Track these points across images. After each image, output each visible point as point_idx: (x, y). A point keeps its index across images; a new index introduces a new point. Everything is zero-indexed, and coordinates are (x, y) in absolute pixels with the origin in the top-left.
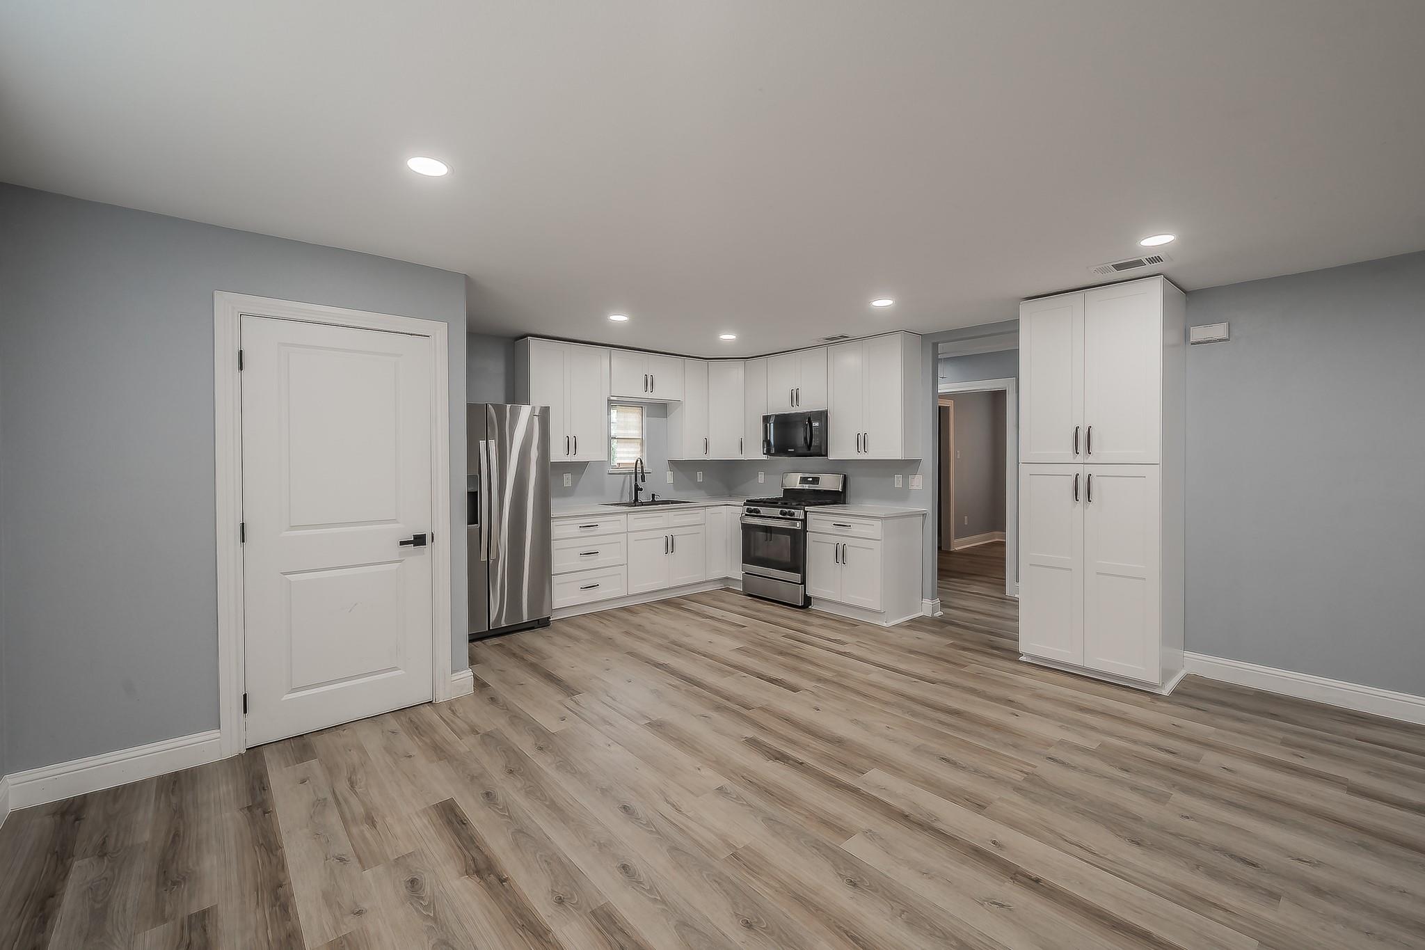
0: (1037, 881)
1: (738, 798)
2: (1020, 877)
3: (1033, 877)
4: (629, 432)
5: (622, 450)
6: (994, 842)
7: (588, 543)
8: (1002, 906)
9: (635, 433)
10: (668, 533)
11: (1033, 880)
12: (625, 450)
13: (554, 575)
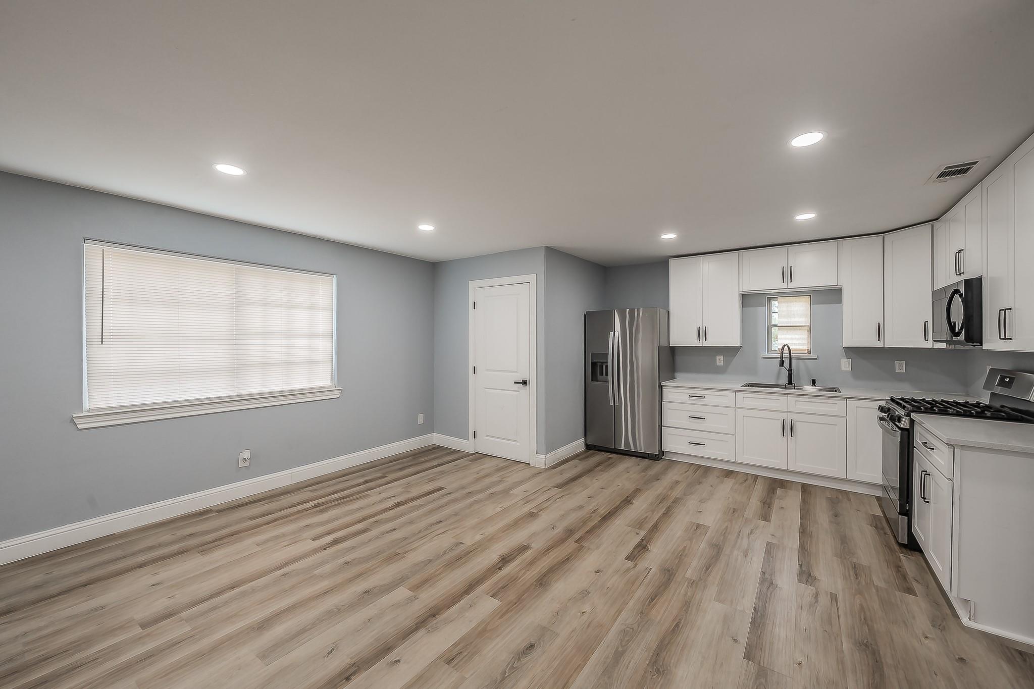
0: (348, 679)
1: (451, 549)
2: (353, 669)
3: (353, 678)
4: (793, 320)
5: (783, 336)
6: (398, 661)
7: (698, 410)
8: (329, 653)
9: (804, 320)
10: (788, 418)
11: (350, 675)
12: (790, 337)
13: (664, 426)
